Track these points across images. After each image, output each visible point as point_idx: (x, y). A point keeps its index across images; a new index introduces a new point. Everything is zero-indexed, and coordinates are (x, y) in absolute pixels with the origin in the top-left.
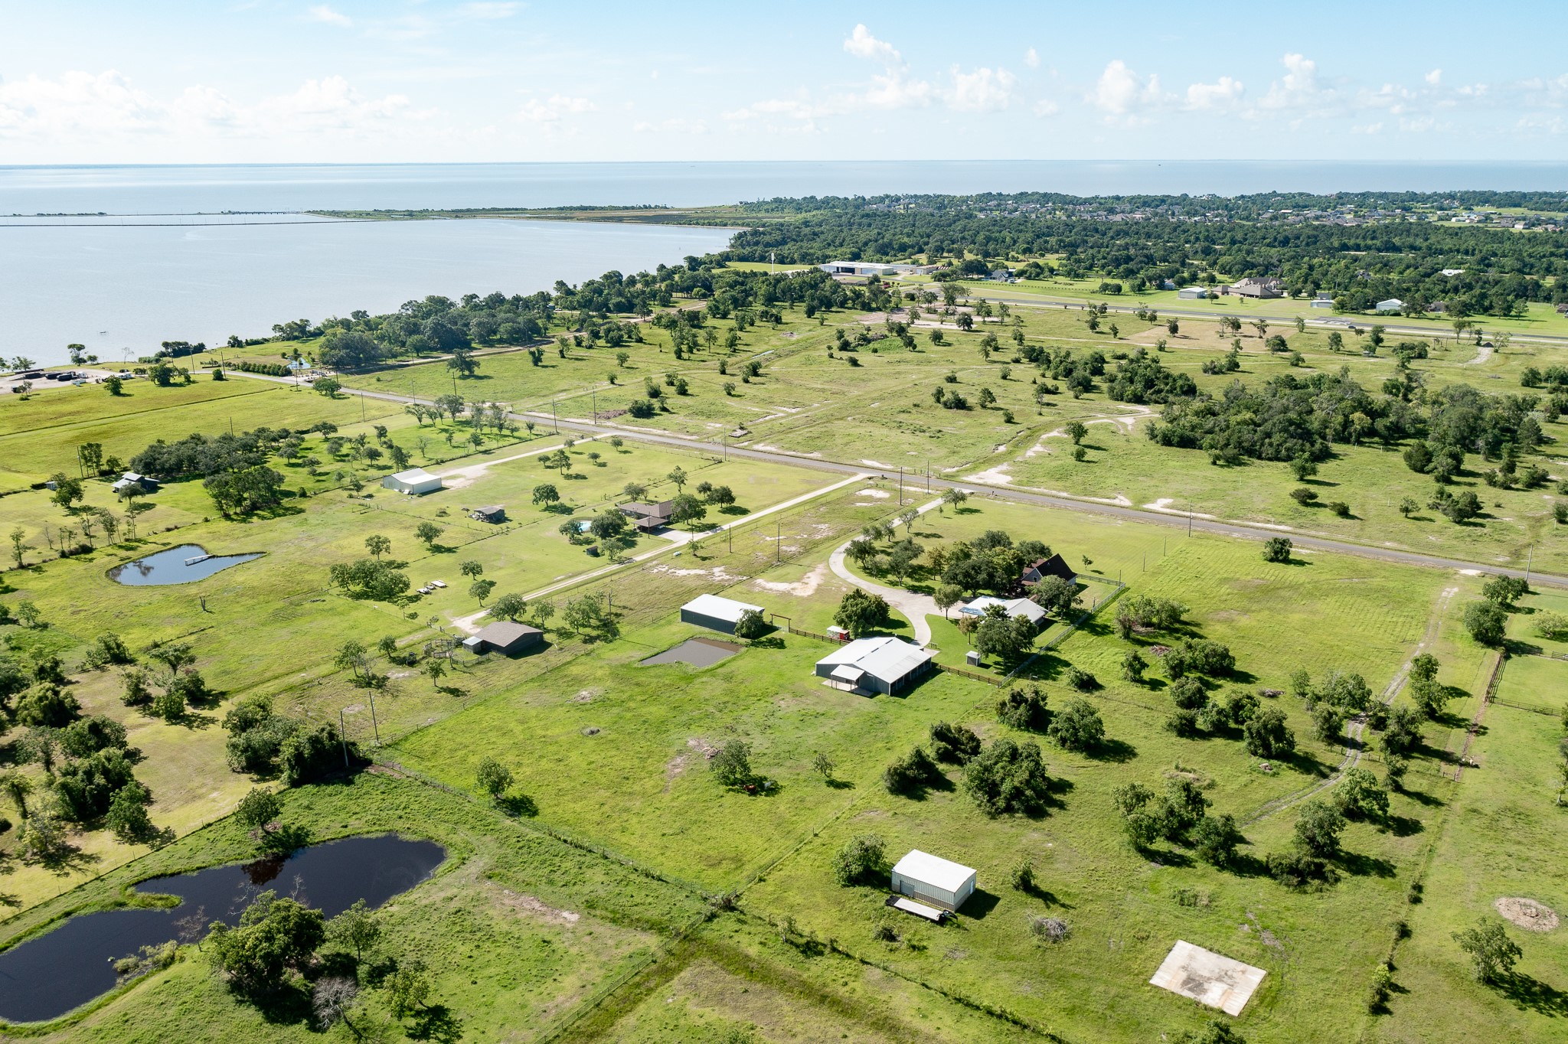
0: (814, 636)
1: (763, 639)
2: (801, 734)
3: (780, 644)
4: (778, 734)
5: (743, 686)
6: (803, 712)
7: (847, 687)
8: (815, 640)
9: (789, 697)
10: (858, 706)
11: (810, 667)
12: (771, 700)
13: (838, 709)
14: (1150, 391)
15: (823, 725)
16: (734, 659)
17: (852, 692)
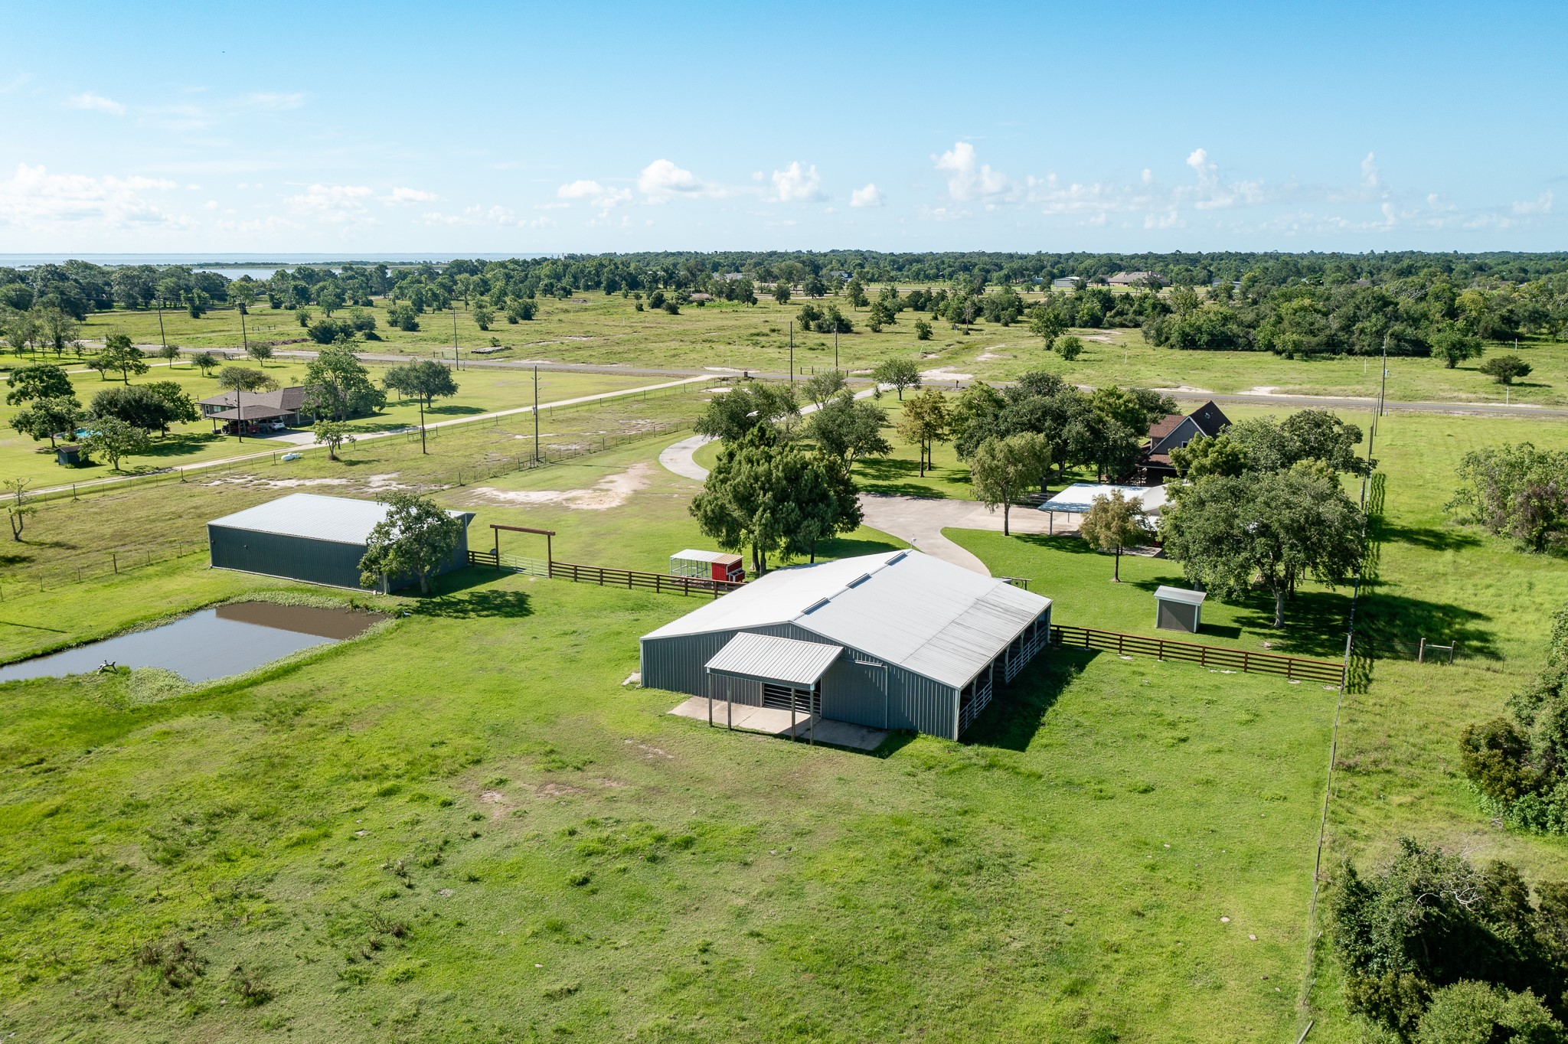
0: (630, 579)
1: (462, 595)
2: (576, 966)
3: (518, 607)
4: (440, 980)
5: (333, 740)
6: (590, 837)
7: (777, 720)
8: (635, 592)
9: (526, 772)
10: (837, 793)
11: (617, 662)
12: (442, 789)
13: (753, 813)
14: (1108, 314)
15: (692, 904)
16: (338, 653)
17: (796, 735)
